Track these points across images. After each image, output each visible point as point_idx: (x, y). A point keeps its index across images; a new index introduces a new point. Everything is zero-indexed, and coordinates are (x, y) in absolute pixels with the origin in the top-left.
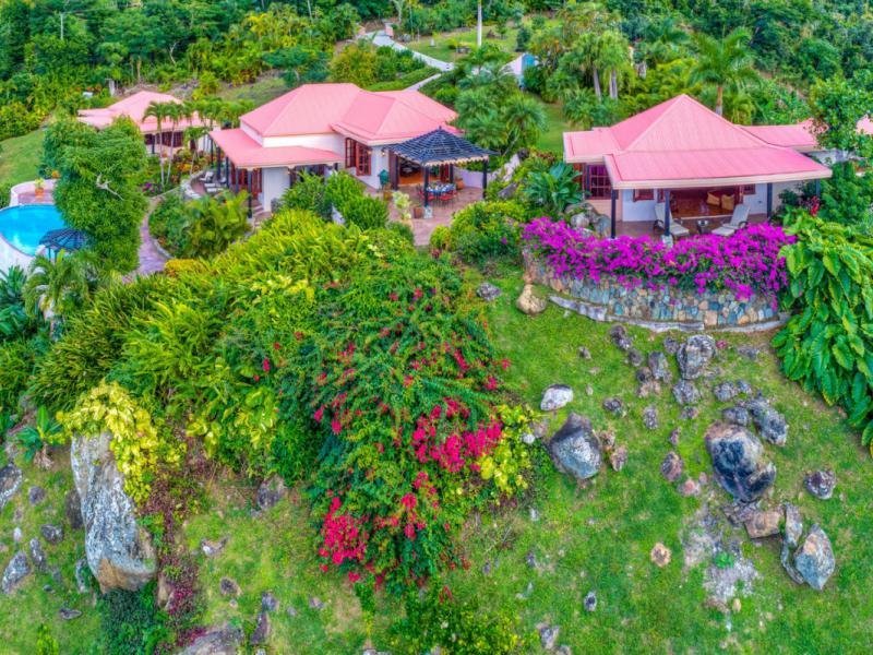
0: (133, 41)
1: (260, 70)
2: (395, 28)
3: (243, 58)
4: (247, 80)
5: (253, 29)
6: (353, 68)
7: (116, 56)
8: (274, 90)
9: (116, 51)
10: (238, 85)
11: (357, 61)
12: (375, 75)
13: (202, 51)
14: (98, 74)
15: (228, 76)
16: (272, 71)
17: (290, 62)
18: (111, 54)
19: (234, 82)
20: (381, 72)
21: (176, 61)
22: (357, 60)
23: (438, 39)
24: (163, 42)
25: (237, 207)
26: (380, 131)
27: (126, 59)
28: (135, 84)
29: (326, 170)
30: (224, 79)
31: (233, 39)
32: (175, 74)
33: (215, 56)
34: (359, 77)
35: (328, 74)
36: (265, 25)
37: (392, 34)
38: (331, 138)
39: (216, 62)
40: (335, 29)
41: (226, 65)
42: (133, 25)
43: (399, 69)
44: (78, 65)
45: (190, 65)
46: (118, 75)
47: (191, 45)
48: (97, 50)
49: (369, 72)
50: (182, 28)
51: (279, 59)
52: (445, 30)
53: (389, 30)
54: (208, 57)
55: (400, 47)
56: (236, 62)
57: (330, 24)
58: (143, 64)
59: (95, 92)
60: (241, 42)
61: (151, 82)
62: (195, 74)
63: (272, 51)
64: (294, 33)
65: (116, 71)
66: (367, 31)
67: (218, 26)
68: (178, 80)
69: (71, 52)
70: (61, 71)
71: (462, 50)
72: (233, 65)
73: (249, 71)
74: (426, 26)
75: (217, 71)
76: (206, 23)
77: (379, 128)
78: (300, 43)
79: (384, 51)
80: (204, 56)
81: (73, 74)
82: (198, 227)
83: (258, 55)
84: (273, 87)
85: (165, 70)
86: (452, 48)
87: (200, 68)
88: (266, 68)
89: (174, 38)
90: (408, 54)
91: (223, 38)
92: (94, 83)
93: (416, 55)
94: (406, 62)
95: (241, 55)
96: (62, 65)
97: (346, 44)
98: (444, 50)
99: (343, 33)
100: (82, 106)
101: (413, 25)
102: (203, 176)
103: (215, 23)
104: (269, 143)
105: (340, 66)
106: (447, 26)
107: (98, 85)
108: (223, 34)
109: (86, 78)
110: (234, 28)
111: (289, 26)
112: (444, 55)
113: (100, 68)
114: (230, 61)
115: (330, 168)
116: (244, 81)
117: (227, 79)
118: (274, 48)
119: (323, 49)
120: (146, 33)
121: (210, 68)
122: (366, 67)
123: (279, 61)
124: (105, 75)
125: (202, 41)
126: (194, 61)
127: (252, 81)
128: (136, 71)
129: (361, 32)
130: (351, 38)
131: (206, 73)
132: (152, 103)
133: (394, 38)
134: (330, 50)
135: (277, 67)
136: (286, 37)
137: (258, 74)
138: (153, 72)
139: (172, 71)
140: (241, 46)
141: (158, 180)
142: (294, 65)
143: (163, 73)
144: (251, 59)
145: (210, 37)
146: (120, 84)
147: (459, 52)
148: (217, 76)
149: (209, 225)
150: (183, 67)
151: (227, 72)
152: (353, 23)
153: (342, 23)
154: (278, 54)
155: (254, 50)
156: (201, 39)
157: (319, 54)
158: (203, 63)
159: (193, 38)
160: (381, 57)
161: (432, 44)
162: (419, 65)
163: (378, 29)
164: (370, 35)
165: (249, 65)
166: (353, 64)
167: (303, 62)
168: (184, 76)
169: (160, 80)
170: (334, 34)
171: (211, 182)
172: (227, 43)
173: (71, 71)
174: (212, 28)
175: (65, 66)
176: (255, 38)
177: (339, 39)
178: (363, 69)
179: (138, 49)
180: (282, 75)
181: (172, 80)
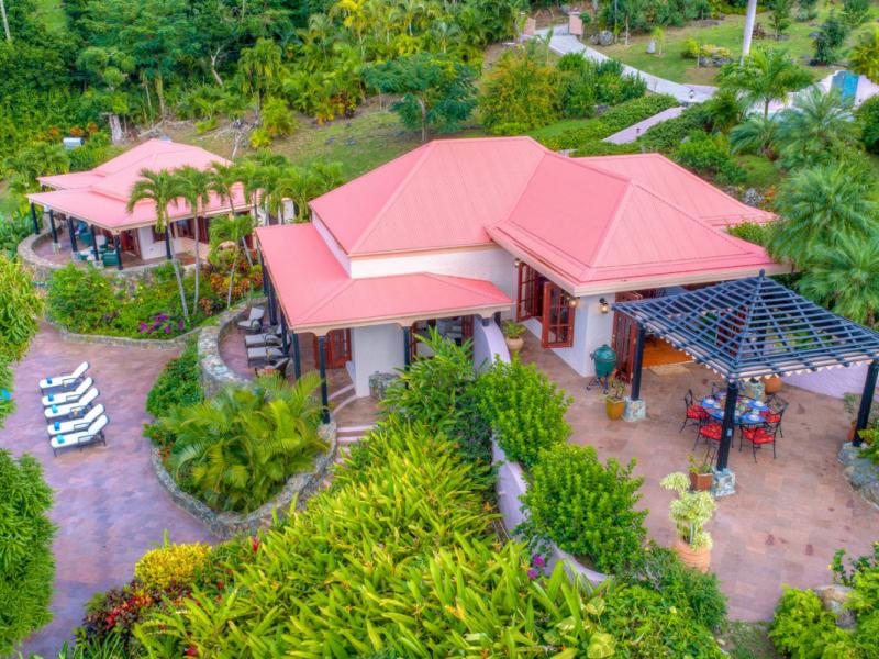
0: (141, 44)
1: (362, 96)
2: (586, 21)
3: (333, 74)
4: (341, 111)
5: (348, 22)
6: (518, 93)
7: (112, 72)
8: (383, 131)
9: (111, 63)
10: (327, 122)
11: (525, 82)
12: (555, 106)
13: (264, 62)
14: (86, 105)
15: (310, 105)
16: (381, 97)
17: (409, 83)
18: (103, 68)
19: (318, 116)
20: (566, 102)
21: (223, 78)
22: (525, 80)
23: (661, 41)
24: (197, 45)
25: (295, 411)
26: (598, 261)
27: (134, 77)
28: (157, 120)
29: (478, 325)
30: (302, 110)
31: (316, 41)
32: (221, 103)
33: (286, 70)
34: (528, 110)
35: (474, 104)
36: (368, 16)
37: (580, 32)
38: (488, 255)
39: (289, 82)
40: (486, 23)
41: (306, 87)
42: (139, 16)
43: (599, 96)
44: (48, 88)
45: (245, 88)
46: (121, 104)
47: (246, 51)
48: (79, 62)
49: (545, 101)
50: (228, 20)
51: (391, 79)
52: (673, 24)
53: (576, 24)
54: (274, 72)
55: (596, 56)
56: (321, 82)
57: (477, 14)
58: (167, 85)
59: (85, 137)
60: (330, 46)
61: (184, 117)
62: (254, 102)
63: (380, 62)
64: (416, 30)
65: (118, 98)
66: (538, 27)
67: (292, 17)
68: (226, 113)
69: (28, 66)
70: (14, 102)
71: (707, 61)
72: (318, 88)
73: (344, 98)
74: (641, 17)
75: (290, 98)
76: (270, 12)
77: (596, 250)
78: (426, 47)
79: (572, 63)
80: (268, 72)
81: (40, 106)
82: (217, 456)
83: (356, 70)
84: (382, 126)
85: (205, 96)
86: (688, 56)
87: (262, 92)
88: (371, 92)
89: (214, 38)
90: (612, 68)
91: (301, 39)
92: (84, 120)
93: (629, 71)
94: (612, 85)
95: (329, 69)
96: (15, 90)
97: (503, 51)
98: (674, 60)
99: (499, 29)
100: (53, 167)
101: (619, 15)
102: (245, 316)
103: (285, 12)
104: (360, 269)
105: (495, 91)
106: (678, 16)
107: (91, 123)
108: (300, 32)
109: (68, 112)
110: (317, 21)
111: (409, 16)
112: (673, 68)
113: (88, 94)
114: (311, 81)
115: (485, 322)
116: (336, 114)
117: (307, 111)
118: (384, 56)
119: (465, 58)
120: (163, 30)
121: (279, 93)
122: (541, 94)
123: (389, 83)
124: (98, 105)
125: (264, 44)
126: (252, 78)
127: (349, 114)
128: (156, 98)
129: (530, 29)
130: (511, 39)
131: (272, 101)
132: (146, 174)
133: (584, 38)
134: (476, 61)
135: (389, 91)
136: (404, 37)
137: (358, 102)
138: (185, 100)
139: (217, 98)
140: (330, 54)
141: (178, 309)
142: (415, 90)
143: (202, 102)
144: (345, 77)
145: (277, 38)
146: (128, 122)
147: (702, 65)
148: (291, 107)
149: (236, 451)
150: (234, 90)
151: (308, 99)
152: (515, 12)
153: (497, 12)
154: (388, 68)
155: (351, 61)
156: (261, 41)
157: (459, 69)
158: (268, 84)
159: (249, 40)
160: (566, 74)
161: (652, 48)
162: (634, 91)
163: (555, 23)
164: (543, 33)
165: (343, 87)
166: (518, 87)
167: (432, 84)
168: (236, 106)
169: (198, 114)
170: (483, 31)
171: (258, 331)
172: (306, 48)
173: (35, 100)
174: (282, 21)
175: (23, 92)
176: (351, 39)
177: (492, 39)
178: (535, 97)
179: (152, 59)
180: (397, 107)
181: (216, 113)
